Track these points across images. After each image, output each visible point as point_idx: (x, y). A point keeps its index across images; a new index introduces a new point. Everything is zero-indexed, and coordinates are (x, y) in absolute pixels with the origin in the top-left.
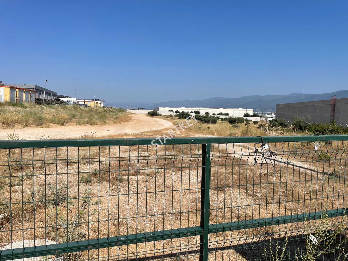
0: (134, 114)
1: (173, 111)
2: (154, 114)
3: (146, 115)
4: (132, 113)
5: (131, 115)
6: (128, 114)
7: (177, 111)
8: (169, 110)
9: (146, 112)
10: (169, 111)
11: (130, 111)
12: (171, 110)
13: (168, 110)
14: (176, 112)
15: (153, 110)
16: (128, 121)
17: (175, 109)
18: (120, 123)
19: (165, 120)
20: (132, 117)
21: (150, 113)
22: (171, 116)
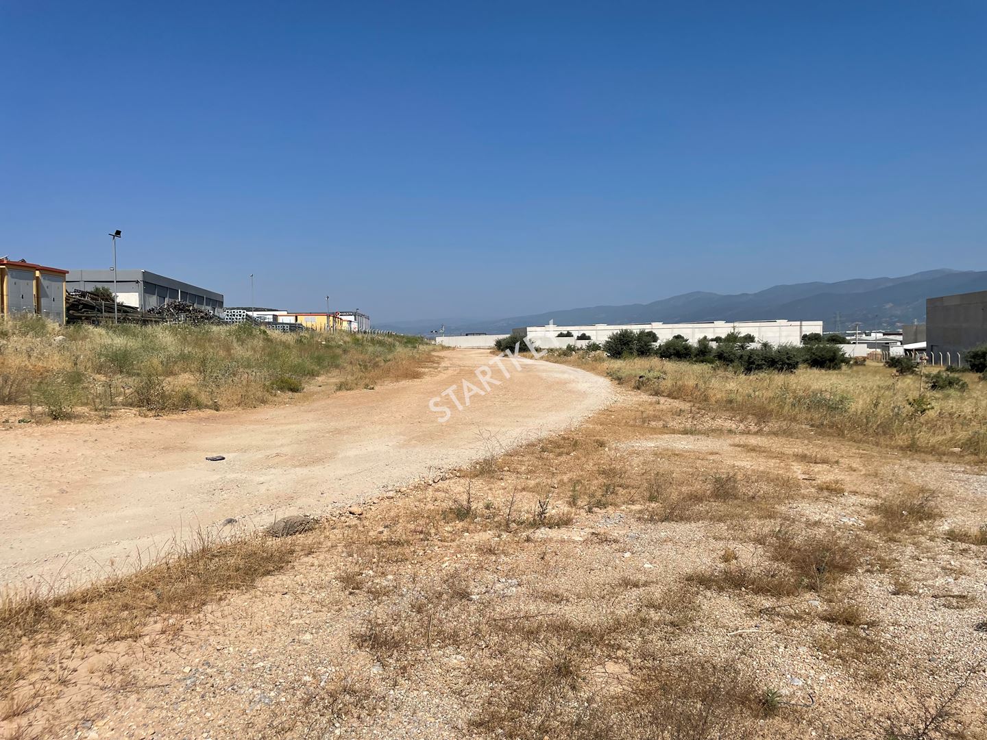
1: (572, 336)
3: (489, 351)
4: (447, 345)
7: (584, 335)
8: (559, 333)
9: (490, 340)
10: (561, 335)
11: (439, 340)
12: (566, 332)
13: (557, 335)
14: (580, 338)
15: (508, 336)
21: (502, 342)
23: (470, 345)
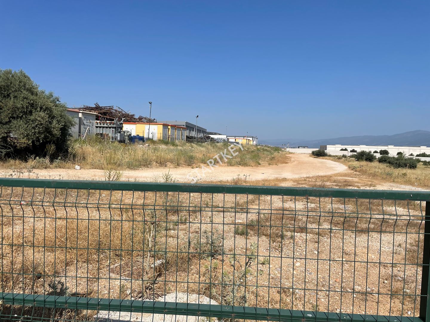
0: (294, 153)
1: (347, 150)
2: (320, 154)
3: (309, 155)
4: (291, 152)
5: (290, 155)
6: (286, 154)
7: (354, 150)
8: (341, 148)
9: (310, 151)
10: (342, 150)
11: (288, 149)
12: (344, 148)
13: (340, 150)
14: (351, 151)
15: (318, 149)
16: (287, 163)
17: (350, 148)
18: (276, 164)
19: (336, 162)
20: (291, 157)
21: (315, 152)
22: (344, 156)
23: (301, 152)
